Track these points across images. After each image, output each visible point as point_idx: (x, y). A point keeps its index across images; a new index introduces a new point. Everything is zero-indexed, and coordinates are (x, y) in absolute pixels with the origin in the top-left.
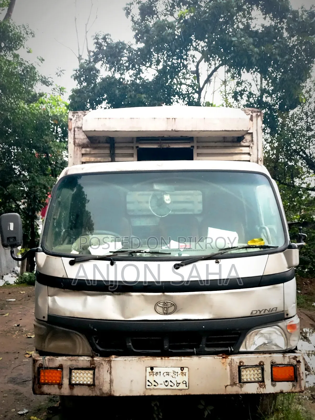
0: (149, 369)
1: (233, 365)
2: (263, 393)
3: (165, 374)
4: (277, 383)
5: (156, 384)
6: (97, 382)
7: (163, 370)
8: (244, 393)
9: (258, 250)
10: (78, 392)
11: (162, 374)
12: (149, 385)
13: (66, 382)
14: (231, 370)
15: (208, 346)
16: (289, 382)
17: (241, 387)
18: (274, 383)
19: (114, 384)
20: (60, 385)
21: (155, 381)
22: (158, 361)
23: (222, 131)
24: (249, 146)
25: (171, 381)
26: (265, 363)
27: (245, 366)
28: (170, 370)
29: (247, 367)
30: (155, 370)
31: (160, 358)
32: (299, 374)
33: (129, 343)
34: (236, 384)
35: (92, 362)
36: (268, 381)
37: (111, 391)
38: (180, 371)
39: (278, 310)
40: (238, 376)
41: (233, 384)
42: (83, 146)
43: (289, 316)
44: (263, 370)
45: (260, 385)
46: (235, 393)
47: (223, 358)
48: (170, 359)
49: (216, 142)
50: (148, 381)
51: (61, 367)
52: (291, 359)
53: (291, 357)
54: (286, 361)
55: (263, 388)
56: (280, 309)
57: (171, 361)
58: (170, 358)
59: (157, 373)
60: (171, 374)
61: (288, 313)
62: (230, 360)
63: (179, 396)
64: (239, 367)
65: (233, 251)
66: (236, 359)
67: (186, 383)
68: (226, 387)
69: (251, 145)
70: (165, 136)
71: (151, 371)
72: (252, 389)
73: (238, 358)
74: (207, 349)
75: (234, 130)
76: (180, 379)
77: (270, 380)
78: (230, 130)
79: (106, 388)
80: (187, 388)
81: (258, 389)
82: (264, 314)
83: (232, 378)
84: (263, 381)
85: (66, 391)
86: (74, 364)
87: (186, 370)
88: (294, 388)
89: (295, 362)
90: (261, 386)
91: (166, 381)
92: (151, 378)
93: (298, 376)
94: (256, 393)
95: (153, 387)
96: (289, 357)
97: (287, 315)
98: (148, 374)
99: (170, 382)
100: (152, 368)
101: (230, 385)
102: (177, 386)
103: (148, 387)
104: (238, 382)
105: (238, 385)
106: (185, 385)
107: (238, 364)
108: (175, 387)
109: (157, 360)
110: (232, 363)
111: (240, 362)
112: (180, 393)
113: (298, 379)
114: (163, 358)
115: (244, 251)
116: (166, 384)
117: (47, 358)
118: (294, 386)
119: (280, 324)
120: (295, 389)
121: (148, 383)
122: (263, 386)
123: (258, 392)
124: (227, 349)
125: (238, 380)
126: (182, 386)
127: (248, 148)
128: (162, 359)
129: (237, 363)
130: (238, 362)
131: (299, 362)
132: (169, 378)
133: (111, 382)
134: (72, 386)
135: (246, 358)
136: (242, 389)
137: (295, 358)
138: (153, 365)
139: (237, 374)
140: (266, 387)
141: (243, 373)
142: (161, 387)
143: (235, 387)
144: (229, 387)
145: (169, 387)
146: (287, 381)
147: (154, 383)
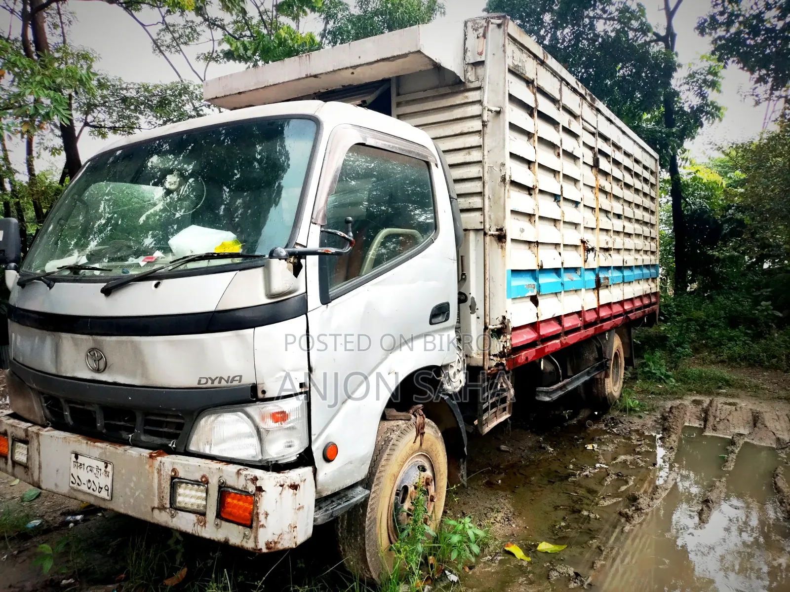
0: (73, 456)
1: (162, 472)
2: (200, 535)
3: (89, 468)
4: (223, 523)
5: (79, 483)
6: (29, 463)
7: (87, 462)
8: (175, 528)
10: (18, 473)
11: (86, 467)
12: (72, 482)
13: (10, 455)
14: (159, 482)
15: (147, 432)
16: (240, 527)
17: (173, 516)
18: (218, 521)
19: (43, 470)
20: (6, 460)
21: (78, 477)
22: (83, 445)
25: (93, 482)
26: (210, 480)
27: (180, 478)
28: (94, 464)
29: (182, 481)
30: (81, 459)
31: (85, 441)
32: (257, 514)
33: (66, 411)
34: (166, 508)
35: (28, 433)
36: (211, 516)
37: (39, 481)
38: (103, 469)
39: (243, 382)
40: (169, 494)
41: (162, 508)
43: (268, 395)
44: (206, 492)
45: (198, 520)
46: (164, 524)
47: (152, 457)
48: (95, 446)
50: (72, 475)
51: (6, 433)
52: (248, 481)
53: (249, 477)
54: (240, 483)
55: (202, 526)
56: (248, 380)
57: (96, 449)
58: (96, 444)
59: (81, 465)
60: (95, 471)
61: (265, 389)
62: (159, 463)
64: (173, 478)
65: (190, 265)
66: (169, 461)
67: (108, 490)
68: (153, 509)
71: (75, 460)
72: (185, 523)
73: (171, 463)
76: (102, 480)
77: (215, 515)
79: (36, 476)
80: (108, 498)
81: (194, 525)
82: (219, 385)
83: (161, 498)
84: (204, 514)
85: (10, 468)
86: (16, 431)
87: (109, 468)
88: (245, 540)
89: (251, 488)
90: (199, 522)
91: (89, 481)
92: (74, 471)
93: (255, 518)
94: (191, 532)
95: (75, 486)
96: (246, 476)
97: (264, 392)
98: (72, 463)
99: (92, 484)
100: (77, 457)
101: (158, 508)
102: (99, 492)
103: (71, 485)
104: (168, 506)
105: (168, 510)
106: (107, 492)
107: (170, 473)
108: (96, 493)
109: (83, 443)
110: (161, 470)
111: (174, 470)
112: (102, 505)
113: (254, 524)
114: (89, 442)
115: (203, 264)
116: (89, 485)
118: (245, 536)
119: (248, 410)
120: (247, 542)
121: (72, 479)
122: (202, 524)
123: (194, 532)
125: (168, 502)
126: (104, 494)
127: (477, 93)
128: (87, 443)
129: (168, 470)
130: (171, 469)
131: (260, 489)
132: (91, 477)
133: (40, 467)
134: (13, 463)
135: (182, 464)
136: (174, 520)
137: (255, 479)
138: (78, 451)
139: (167, 491)
140: (207, 525)
141: (180, 490)
142: (84, 488)
143: (163, 513)
144: (156, 512)
145: (91, 491)
146: (238, 524)
147: (78, 481)
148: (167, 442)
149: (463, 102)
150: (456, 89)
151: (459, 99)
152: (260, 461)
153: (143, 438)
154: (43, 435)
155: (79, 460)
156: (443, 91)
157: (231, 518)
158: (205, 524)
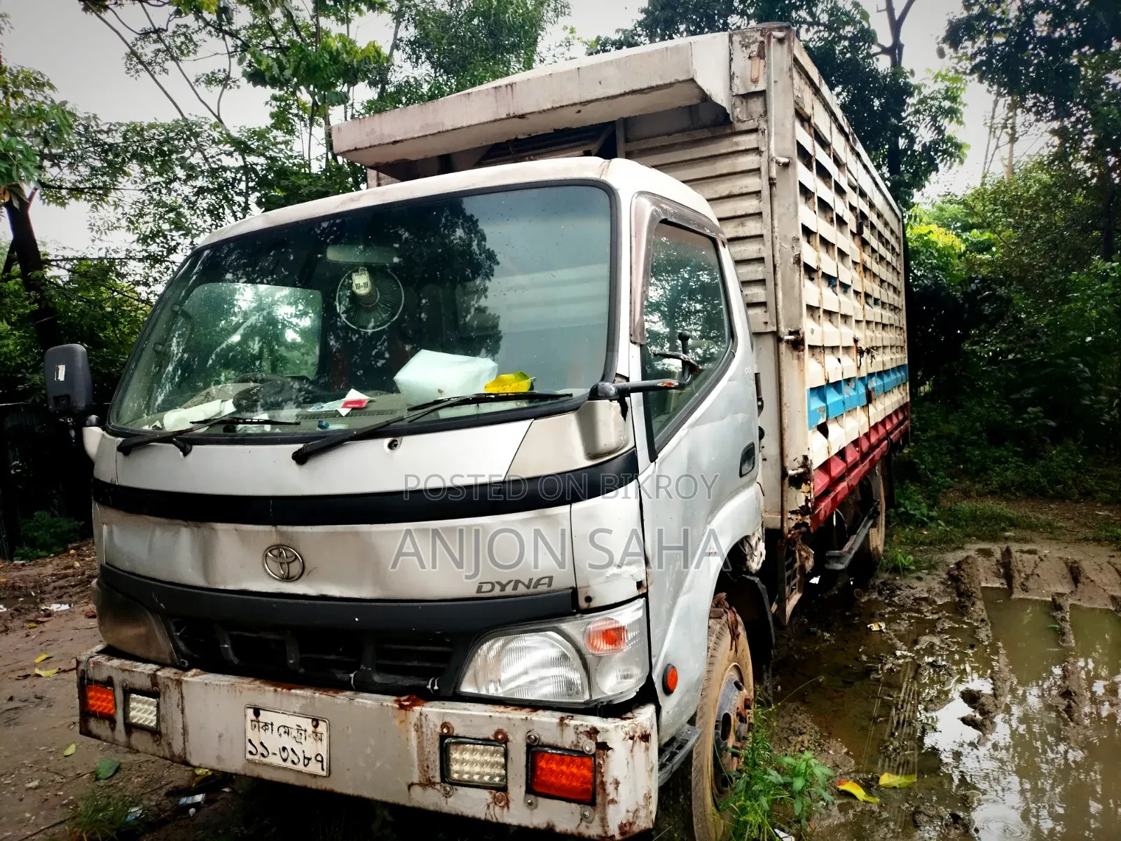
0: (250, 712)
1: (424, 730)
2: (500, 820)
3: (282, 730)
4: (541, 801)
5: (265, 753)
6: (163, 726)
7: (278, 719)
8: (454, 813)
9: (524, 404)
10: (138, 742)
11: (275, 728)
12: (251, 753)
13: (120, 715)
14: (420, 744)
15: (381, 669)
16: (574, 805)
17: (447, 795)
18: (531, 798)
19: (192, 736)
20: (112, 721)
21: (262, 743)
24: (755, 130)
25: (292, 750)
26: (510, 737)
27: (457, 737)
28: (292, 722)
29: (461, 741)
30: (265, 717)
31: (272, 689)
32: (603, 784)
33: (225, 643)
34: (434, 783)
35: (155, 679)
36: (517, 790)
37: (185, 754)
38: (310, 729)
39: (555, 585)
40: (438, 763)
41: (428, 783)
43: (594, 604)
44: (506, 755)
45: (494, 797)
46: (432, 808)
47: (402, 707)
48: (291, 695)
49: (669, 135)
50: (250, 741)
51: (111, 682)
52: (581, 736)
53: (581, 729)
54: (568, 740)
55: (503, 807)
56: (563, 581)
57: (294, 700)
58: (293, 691)
59: (266, 724)
60: (294, 733)
61: (591, 594)
62: (418, 715)
63: (311, 790)
64: (443, 737)
66: (434, 713)
67: (322, 761)
68: (410, 786)
69: (763, 125)
71: (254, 718)
72: (473, 804)
73: (440, 714)
75: (654, 84)
76: (310, 747)
77: (524, 789)
79: (177, 745)
80: (324, 773)
81: (488, 806)
82: (514, 593)
83: (425, 769)
84: (503, 789)
85: (120, 735)
86: (128, 678)
87: (322, 727)
88: (584, 823)
89: (589, 746)
90: (496, 801)
91: (284, 749)
92: (254, 736)
93: (599, 790)
94: (483, 817)
95: (257, 757)
96: (576, 727)
97: (589, 599)
98: (249, 723)
99: (291, 753)
100: (257, 712)
101: (420, 784)
102: (305, 766)
103: (249, 756)
104: (438, 779)
105: (438, 787)
106: (320, 764)
107: (438, 730)
108: (300, 767)
109: (267, 694)
110: (421, 726)
111: (444, 725)
112: (313, 784)
113: (599, 800)
114: (279, 689)
115: (469, 410)
116: (284, 755)
118: (583, 817)
119: (566, 626)
120: (587, 827)
121: (250, 748)
122: (502, 804)
123: (489, 817)
125: (438, 774)
126: (314, 768)
127: (753, 137)
128: (276, 691)
129: (435, 726)
130: (439, 723)
131: (603, 747)
132: (288, 742)
133: (185, 732)
134: (128, 727)
135: (459, 716)
136: (450, 800)
137: (593, 732)
138: (259, 702)
139: (435, 758)
140: (511, 805)
141: (455, 755)
142: (276, 761)
143: (430, 791)
144: (417, 791)
145: (289, 764)
146: (569, 800)
147: (261, 749)
148: (423, 683)
149: (730, 150)
150: (719, 131)
151: (724, 146)
152: (586, 703)
153: (377, 678)
154: (187, 682)
155: (260, 718)
156: (698, 134)
157: (553, 792)
158: (507, 804)
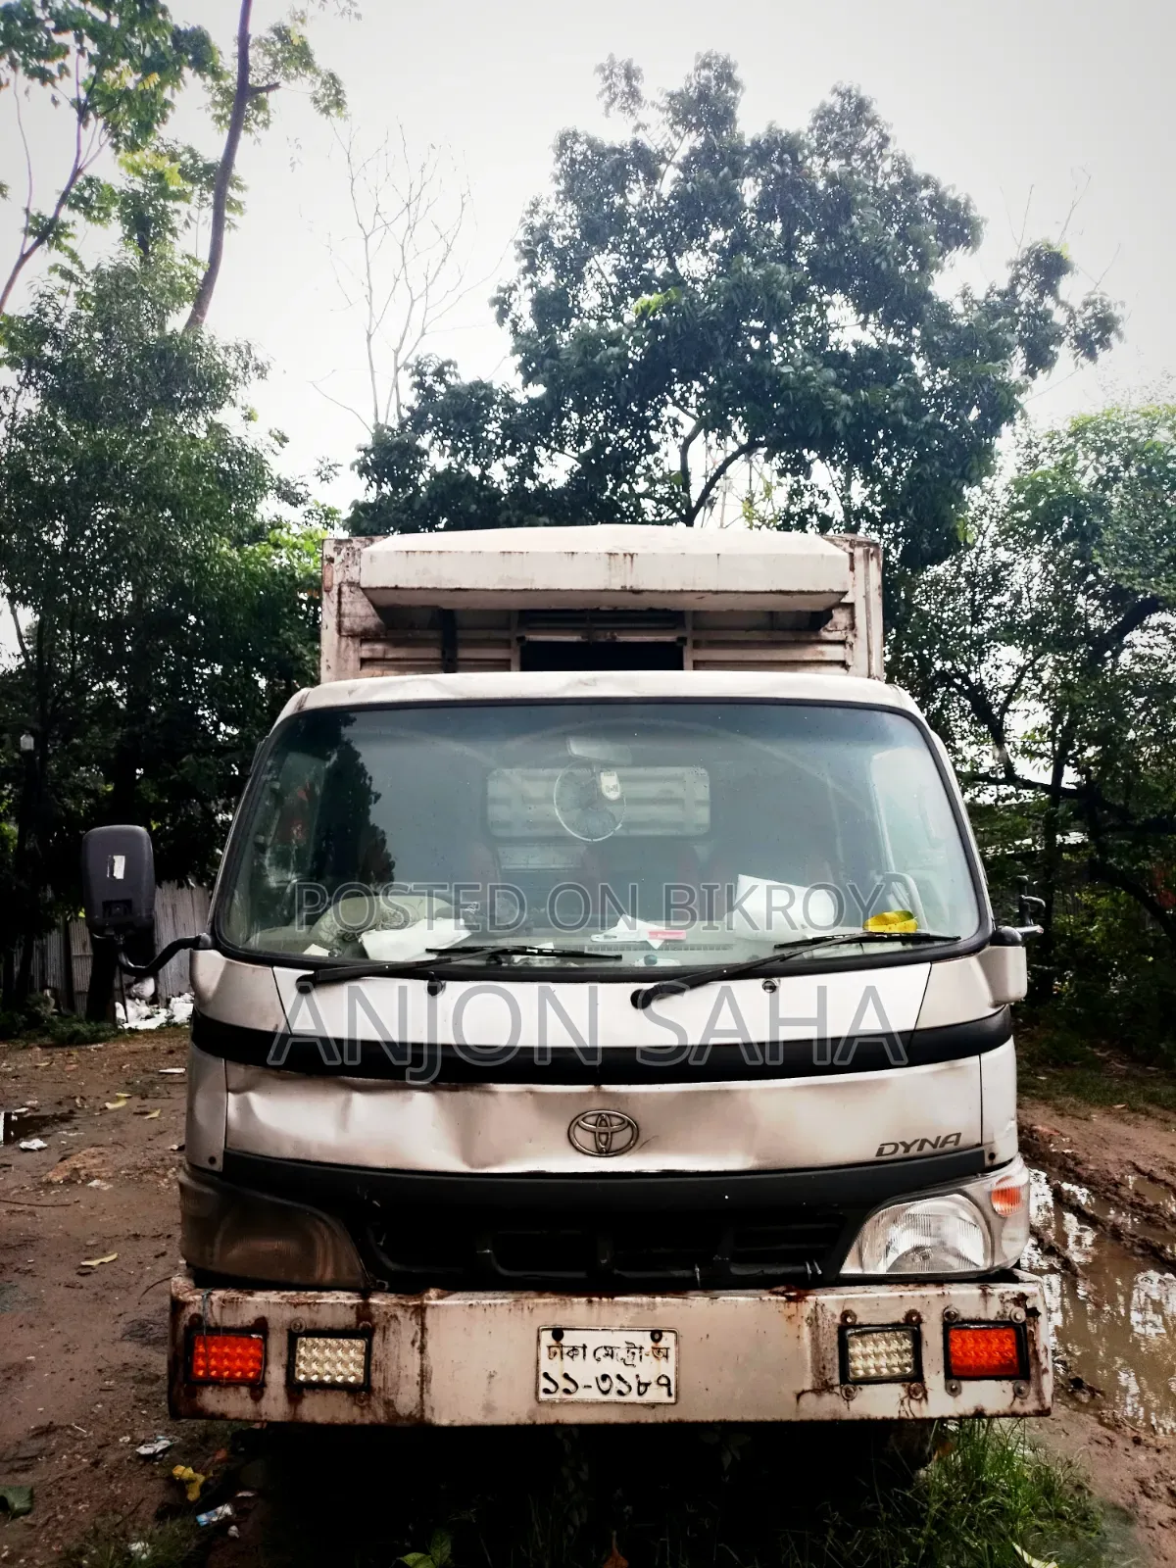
0: (547, 1338)
1: (820, 1323)
2: (918, 1416)
3: (601, 1353)
4: (965, 1385)
5: (571, 1387)
6: (377, 1380)
7: (595, 1340)
8: (857, 1417)
9: (897, 946)
10: (316, 1410)
11: (589, 1352)
12: (547, 1391)
13: (276, 1375)
14: (815, 1340)
15: (741, 1259)
16: (1004, 1382)
17: (848, 1397)
18: (954, 1384)
19: (435, 1385)
20: (257, 1388)
21: (566, 1376)
22: (577, 1310)
23: (771, 592)
24: (842, 643)
25: (619, 1377)
26: (924, 1318)
27: (861, 1326)
28: (618, 1340)
29: (865, 1331)
30: (569, 1339)
31: (584, 1300)
32: (1036, 1352)
33: (486, 1248)
34: (832, 1387)
35: (363, 1312)
36: (934, 1378)
37: (423, 1410)
38: (648, 1344)
39: (962, 1142)
40: (837, 1361)
41: (823, 1388)
42: (364, 637)
43: (998, 1160)
44: (917, 1339)
45: (909, 1390)
46: (828, 1417)
47: (790, 1299)
48: (617, 1304)
49: (748, 629)
50: (546, 1375)
51: (261, 1326)
52: (1008, 1304)
53: (1008, 1297)
54: (993, 1310)
55: (920, 1400)
56: (970, 1137)
57: (620, 1310)
58: (617, 1299)
59: (574, 1349)
60: (622, 1353)
61: (995, 1151)
62: (812, 1306)
63: (647, 1426)
64: (842, 1329)
65: (819, 952)
66: (831, 1301)
67: (668, 1385)
68: (799, 1396)
69: (850, 639)
70: (603, 608)
71: (553, 1342)
72: (882, 1403)
73: (837, 1301)
74: (736, 1270)
75: (805, 589)
76: (649, 1368)
77: (942, 1374)
78: (795, 589)
79: (406, 1401)
80: (672, 1400)
81: (902, 1402)
83: (819, 1369)
84: (917, 1376)
85: (275, 1406)
86: (304, 1315)
87: (668, 1340)
88: (1018, 1400)
89: (1021, 1315)
90: (911, 1394)
91: (605, 1377)
92: (553, 1367)
93: (1033, 1361)
94: (896, 1416)
95: (559, 1395)
96: (1002, 1296)
97: (992, 1156)
98: (544, 1351)
99: (616, 1383)
100: (558, 1334)
101: (814, 1391)
102: (640, 1394)
103: (543, 1396)
104: (836, 1380)
105: (837, 1390)
106: (665, 1389)
107: (838, 1320)
108: (633, 1397)
109: (576, 1307)
110: (817, 1319)
111: (845, 1314)
112: (648, 1417)
113: (1033, 1371)
114: (595, 1299)
115: (852, 951)
116: (605, 1386)
117: (218, 1294)
118: (1018, 1393)
119: (968, 1188)
120: (1022, 1404)
121: (544, 1384)
122: (920, 1395)
123: (903, 1415)
124: (799, 1269)
125: (837, 1374)
126: (657, 1394)
127: (839, 649)
128: (590, 1302)
129: (833, 1316)
130: (838, 1313)
131: (1033, 1313)
132: (611, 1367)
133: (424, 1377)
134: (296, 1390)
135: (863, 1300)
136: (852, 1404)
137: (1021, 1299)
138: (559, 1321)
139: (833, 1355)
140: (929, 1395)
141: (856, 1349)
142: (594, 1395)
143: (827, 1398)
144: (810, 1398)
145: (613, 1396)
146: (998, 1378)
147: (564, 1384)
149: (815, 658)
151: (809, 654)
152: (989, 1270)
154: (433, 1307)
155: (564, 1342)
156: (779, 636)
157: (971, 1374)
158: (925, 1396)
